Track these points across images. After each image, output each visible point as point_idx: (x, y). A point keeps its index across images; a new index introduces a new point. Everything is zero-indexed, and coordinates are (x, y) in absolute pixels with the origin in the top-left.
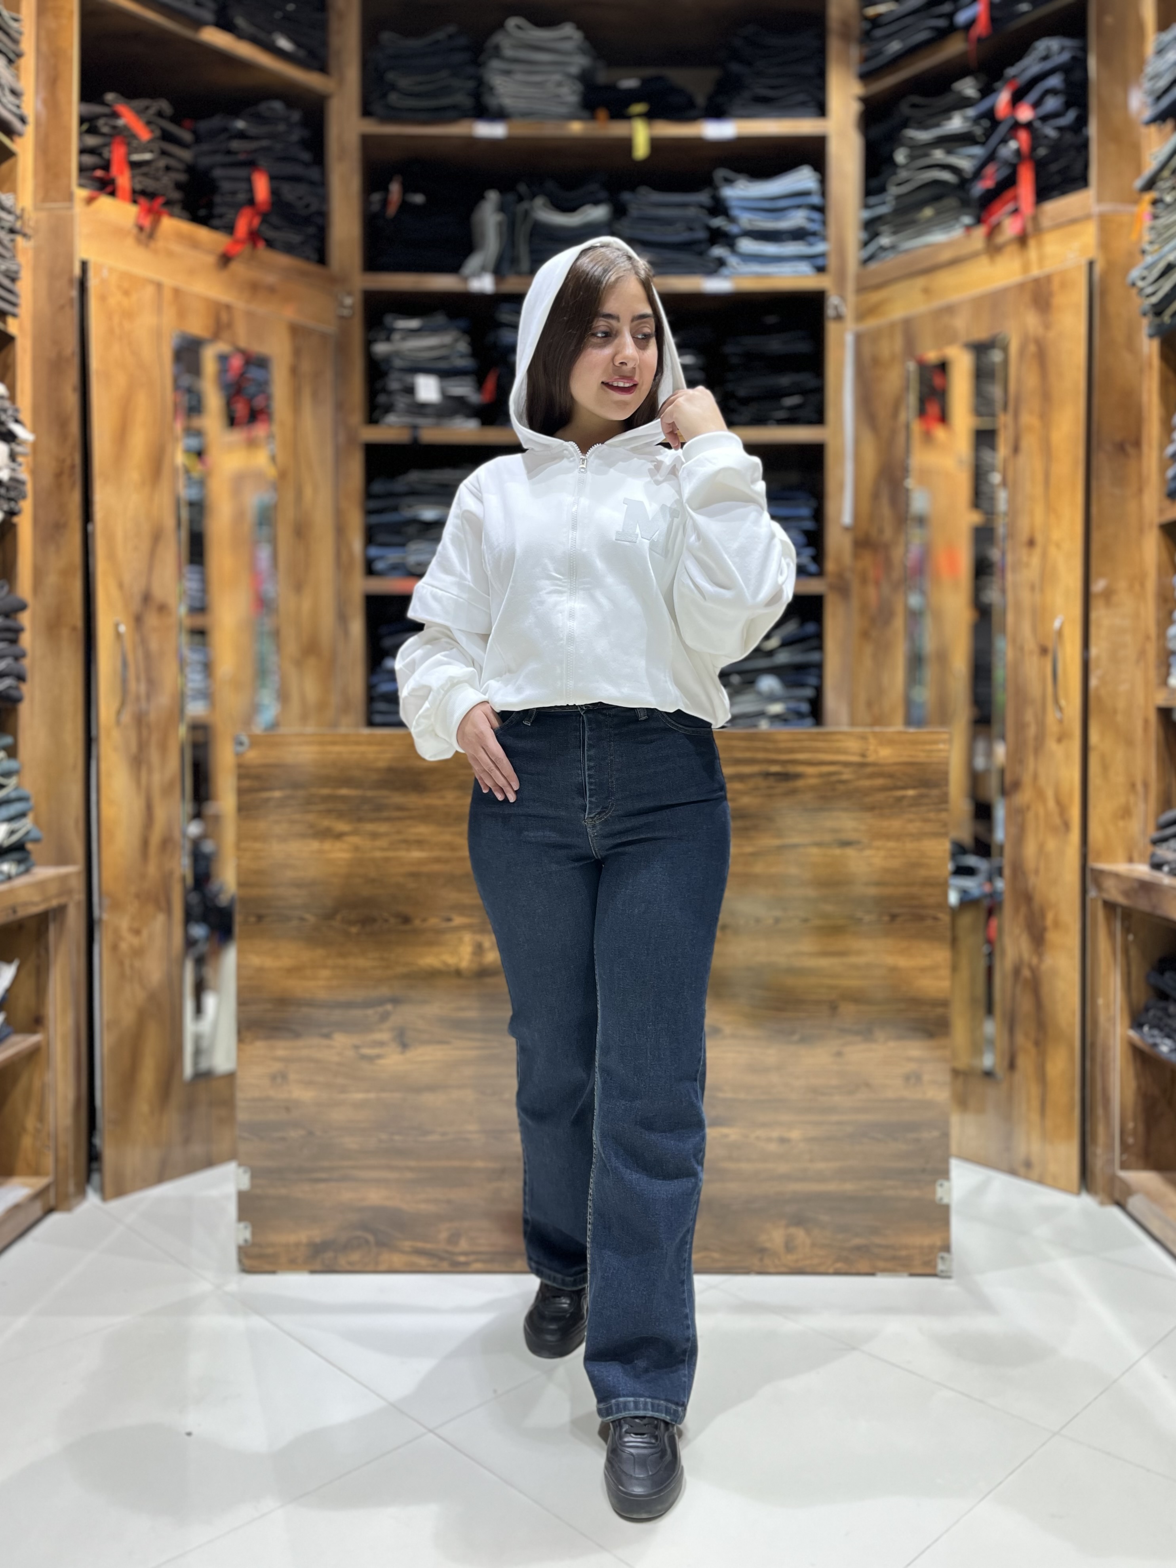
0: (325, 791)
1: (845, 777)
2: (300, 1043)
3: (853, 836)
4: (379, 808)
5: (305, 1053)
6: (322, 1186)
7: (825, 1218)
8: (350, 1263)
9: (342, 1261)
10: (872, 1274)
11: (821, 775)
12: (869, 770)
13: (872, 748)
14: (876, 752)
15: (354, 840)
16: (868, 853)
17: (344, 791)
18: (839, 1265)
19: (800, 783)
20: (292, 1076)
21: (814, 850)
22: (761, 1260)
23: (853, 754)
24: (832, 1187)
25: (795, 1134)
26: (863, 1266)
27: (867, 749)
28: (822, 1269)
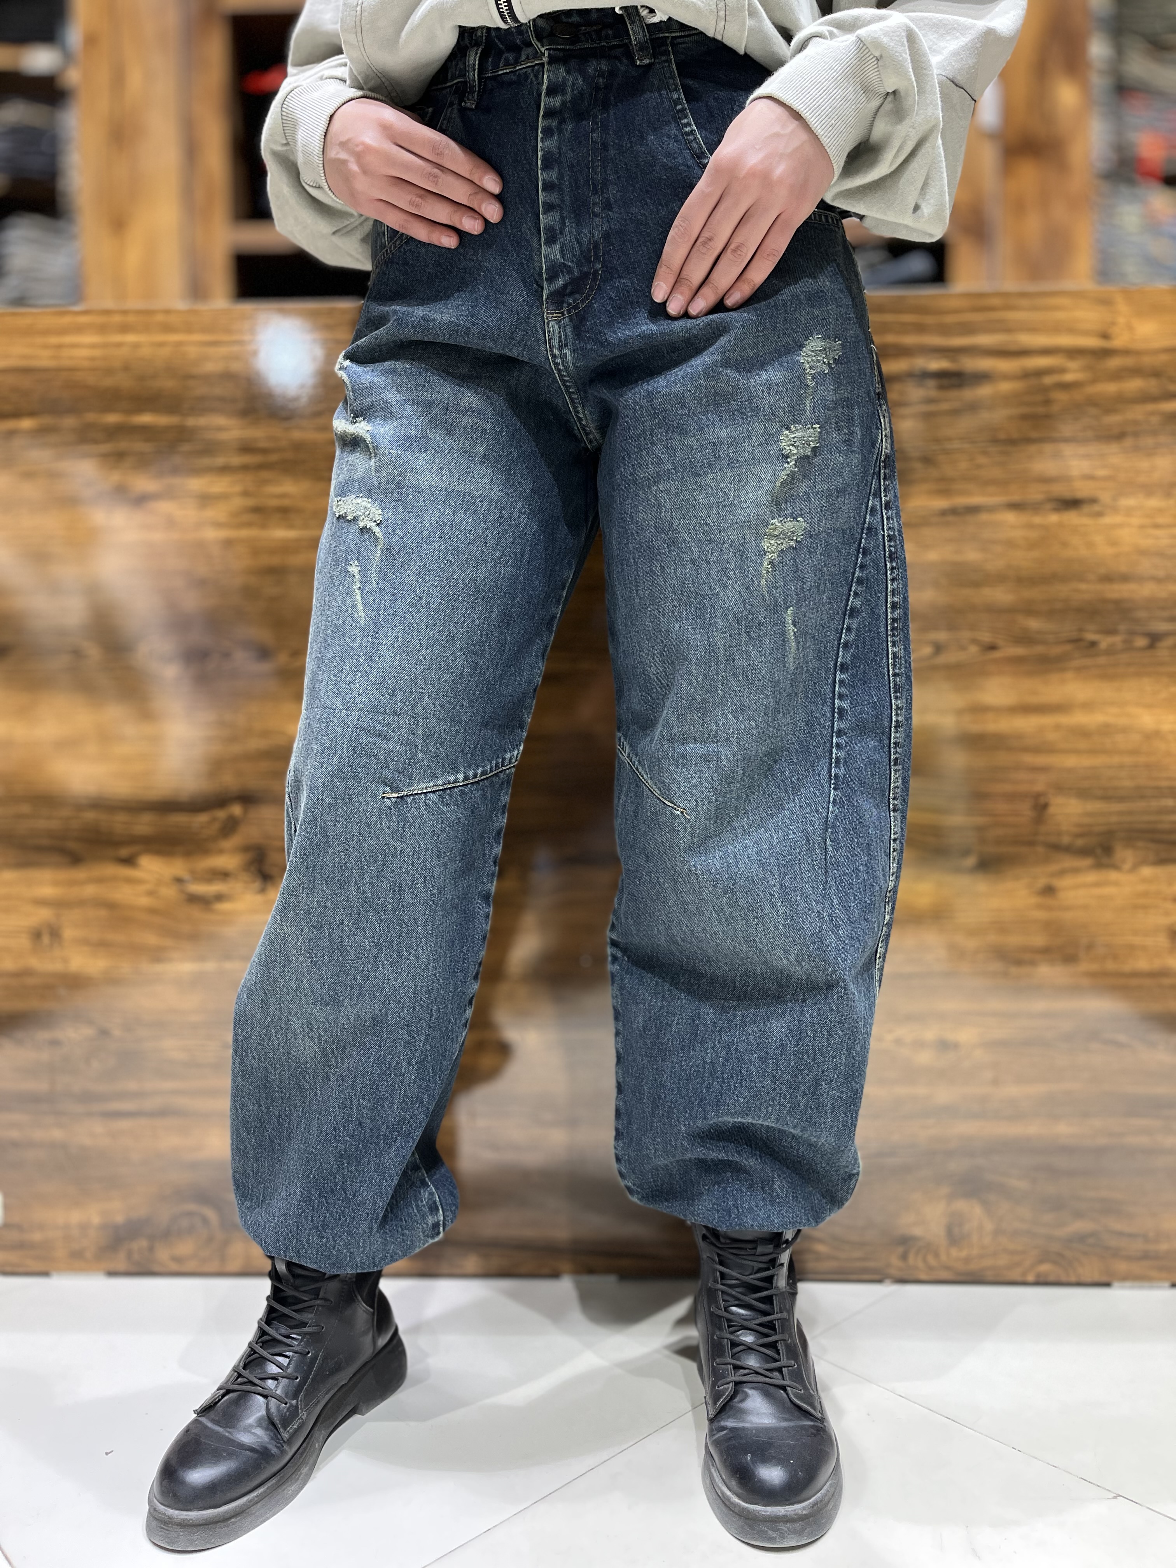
0: (112, 418)
1: (1069, 377)
2: (80, 874)
3: (1082, 489)
4: (210, 449)
5: (90, 891)
6: (124, 1124)
7: (1021, 1185)
8: (177, 1259)
9: (163, 1254)
10: (1107, 1285)
11: (1026, 375)
12: (1114, 363)
13: (1121, 320)
14: (1130, 328)
15: (165, 507)
16: (1107, 520)
17: (146, 419)
18: (1045, 1268)
19: (984, 391)
20: (68, 933)
21: (1010, 517)
22: (904, 1257)
23: (1086, 333)
24: (1033, 1129)
25: (966, 1035)
26: (1090, 1270)
27: (1113, 324)
28: (1015, 1275)
